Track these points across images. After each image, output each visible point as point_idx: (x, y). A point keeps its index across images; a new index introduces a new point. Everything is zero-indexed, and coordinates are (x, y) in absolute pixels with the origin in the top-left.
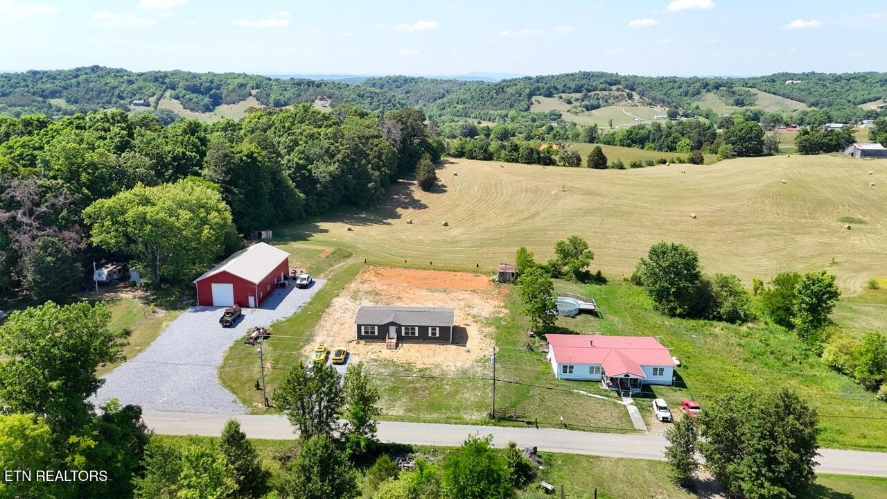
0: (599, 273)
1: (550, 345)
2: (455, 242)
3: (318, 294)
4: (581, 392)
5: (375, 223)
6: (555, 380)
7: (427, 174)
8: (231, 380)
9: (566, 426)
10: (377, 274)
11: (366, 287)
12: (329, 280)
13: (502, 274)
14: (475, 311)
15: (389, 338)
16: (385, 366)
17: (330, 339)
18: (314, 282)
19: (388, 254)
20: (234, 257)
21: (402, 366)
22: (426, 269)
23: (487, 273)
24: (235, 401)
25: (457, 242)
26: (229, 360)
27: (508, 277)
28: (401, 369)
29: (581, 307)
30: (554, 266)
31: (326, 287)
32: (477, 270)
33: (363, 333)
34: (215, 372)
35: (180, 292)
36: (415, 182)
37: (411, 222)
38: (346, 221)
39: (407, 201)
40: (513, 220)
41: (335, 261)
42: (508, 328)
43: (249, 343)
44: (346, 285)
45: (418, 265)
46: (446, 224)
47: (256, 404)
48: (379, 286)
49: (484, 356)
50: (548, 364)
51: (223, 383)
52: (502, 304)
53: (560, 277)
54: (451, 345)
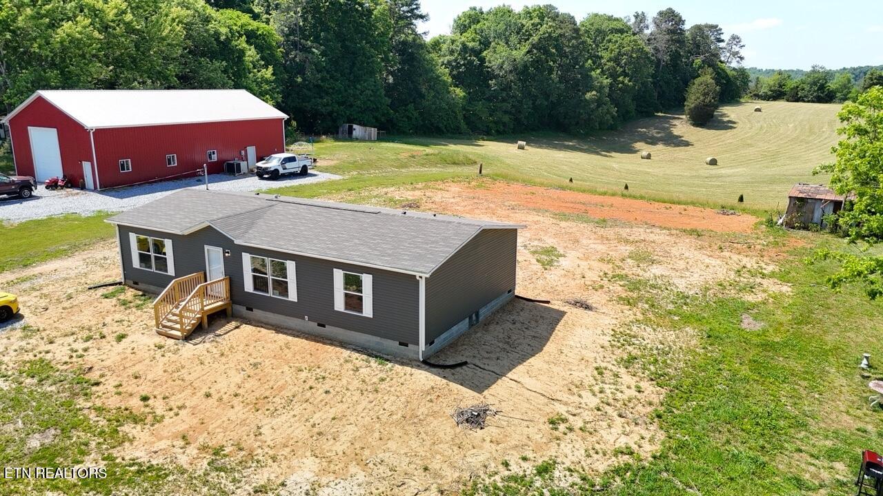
7: (702, 98)
11: (408, 194)
12: (353, 178)
13: (799, 204)
27: (817, 215)
33: (135, 262)
36: (684, 117)
37: (648, 157)
39: (659, 135)
41: (422, 164)
46: (713, 162)
49: (545, 470)
52: (771, 268)
54: (418, 367)
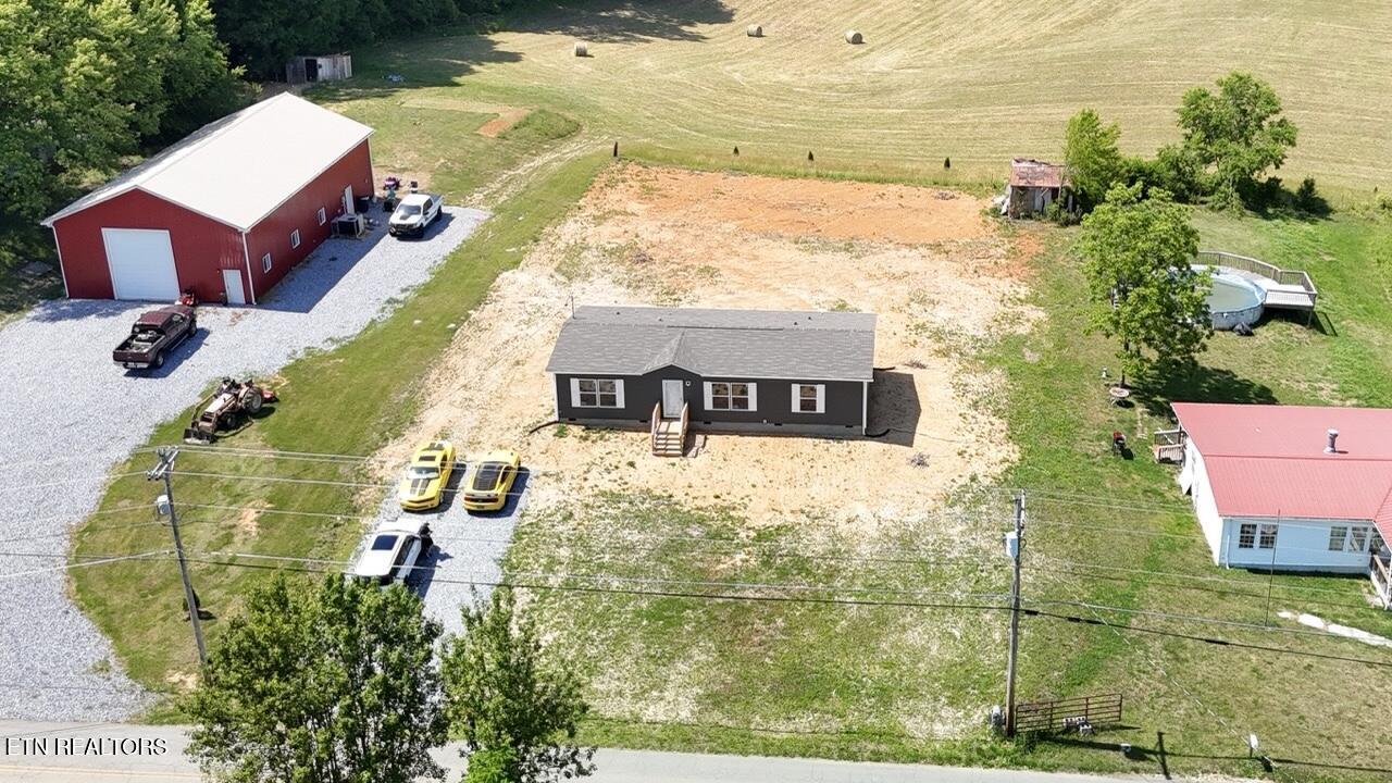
0: (1309, 185)
1: (1189, 441)
2: (880, 90)
3: (455, 260)
4: (1307, 620)
5: (658, 35)
6: (1212, 569)
8: (109, 579)
9: (1268, 768)
10: (647, 193)
11: (608, 234)
12: (499, 210)
13: (1021, 193)
14: (940, 316)
15: (662, 418)
16: (643, 520)
17: (472, 419)
18: (450, 218)
19: (690, 127)
20: (188, 143)
21: (701, 521)
22: (794, 176)
23: (976, 189)
24: (104, 667)
25: (888, 91)
26: (123, 498)
27: (1038, 203)
28: (695, 532)
29: (1270, 300)
30: (1175, 165)
31: (483, 235)
32: (945, 180)
33: (576, 402)
34: (61, 547)
35: (18, 253)
37: (759, 34)
38: (575, 29)
40: (1045, 27)
41: (526, 150)
42: (1047, 374)
43: (200, 435)
44: (548, 229)
45: (773, 163)
46: (857, 40)
47: (176, 678)
48: (648, 229)
49: (973, 479)
50: (1184, 504)
51: (79, 590)
52: (1024, 291)
53: (1192, 197)
54: (863, 439)
